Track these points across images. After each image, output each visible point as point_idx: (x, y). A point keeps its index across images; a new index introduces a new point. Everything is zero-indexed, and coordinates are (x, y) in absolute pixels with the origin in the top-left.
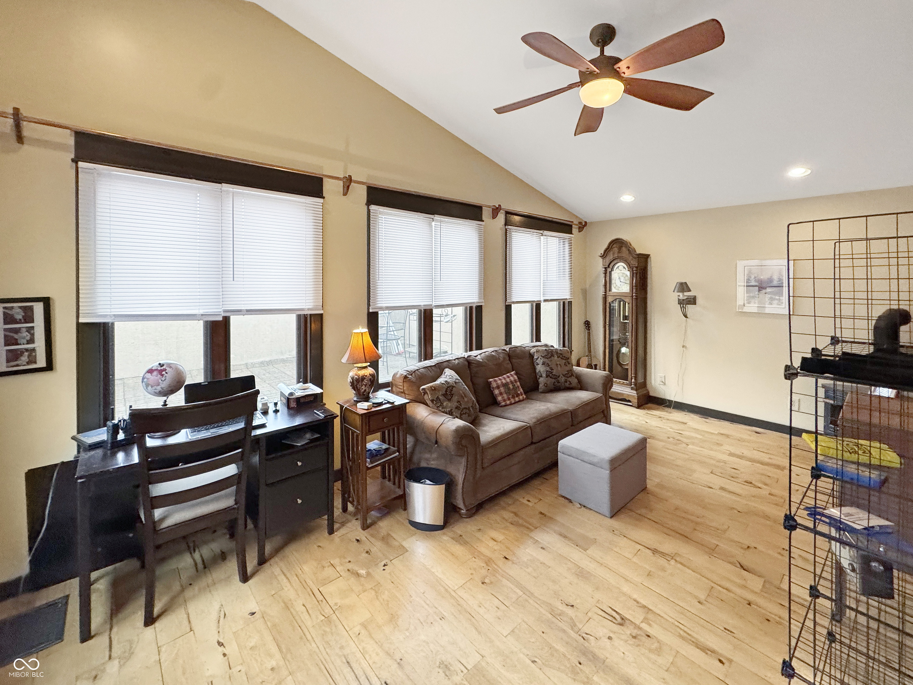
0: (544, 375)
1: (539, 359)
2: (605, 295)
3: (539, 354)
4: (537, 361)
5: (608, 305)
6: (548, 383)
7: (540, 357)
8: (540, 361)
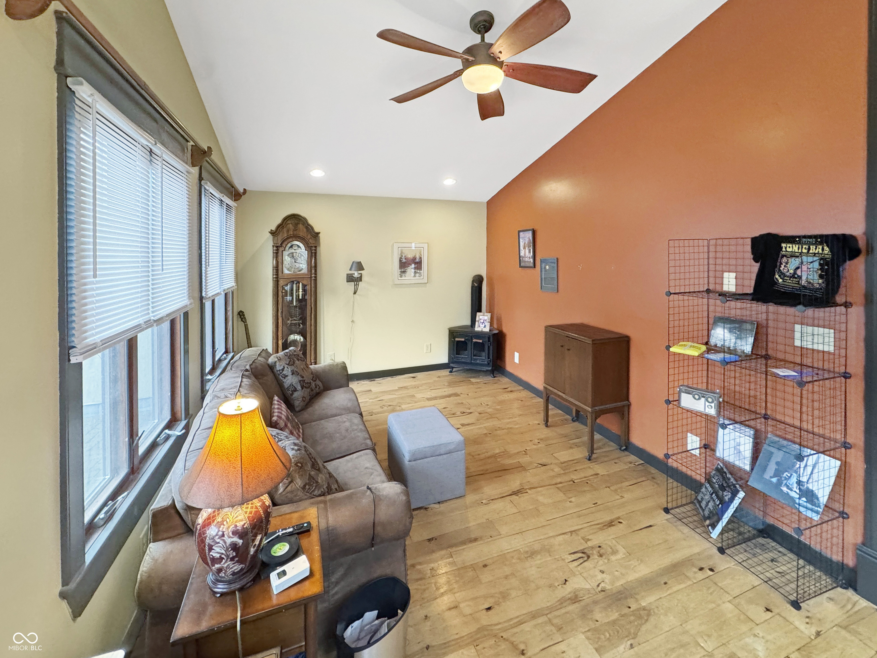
0: (299, 388)
1: (286, 368)
2: (277, 278)
3: (283, 363)
4: (284, 372)
5: (280, 289)
6: (305, 396)
7: (286, 366)
8: (288, 371)
